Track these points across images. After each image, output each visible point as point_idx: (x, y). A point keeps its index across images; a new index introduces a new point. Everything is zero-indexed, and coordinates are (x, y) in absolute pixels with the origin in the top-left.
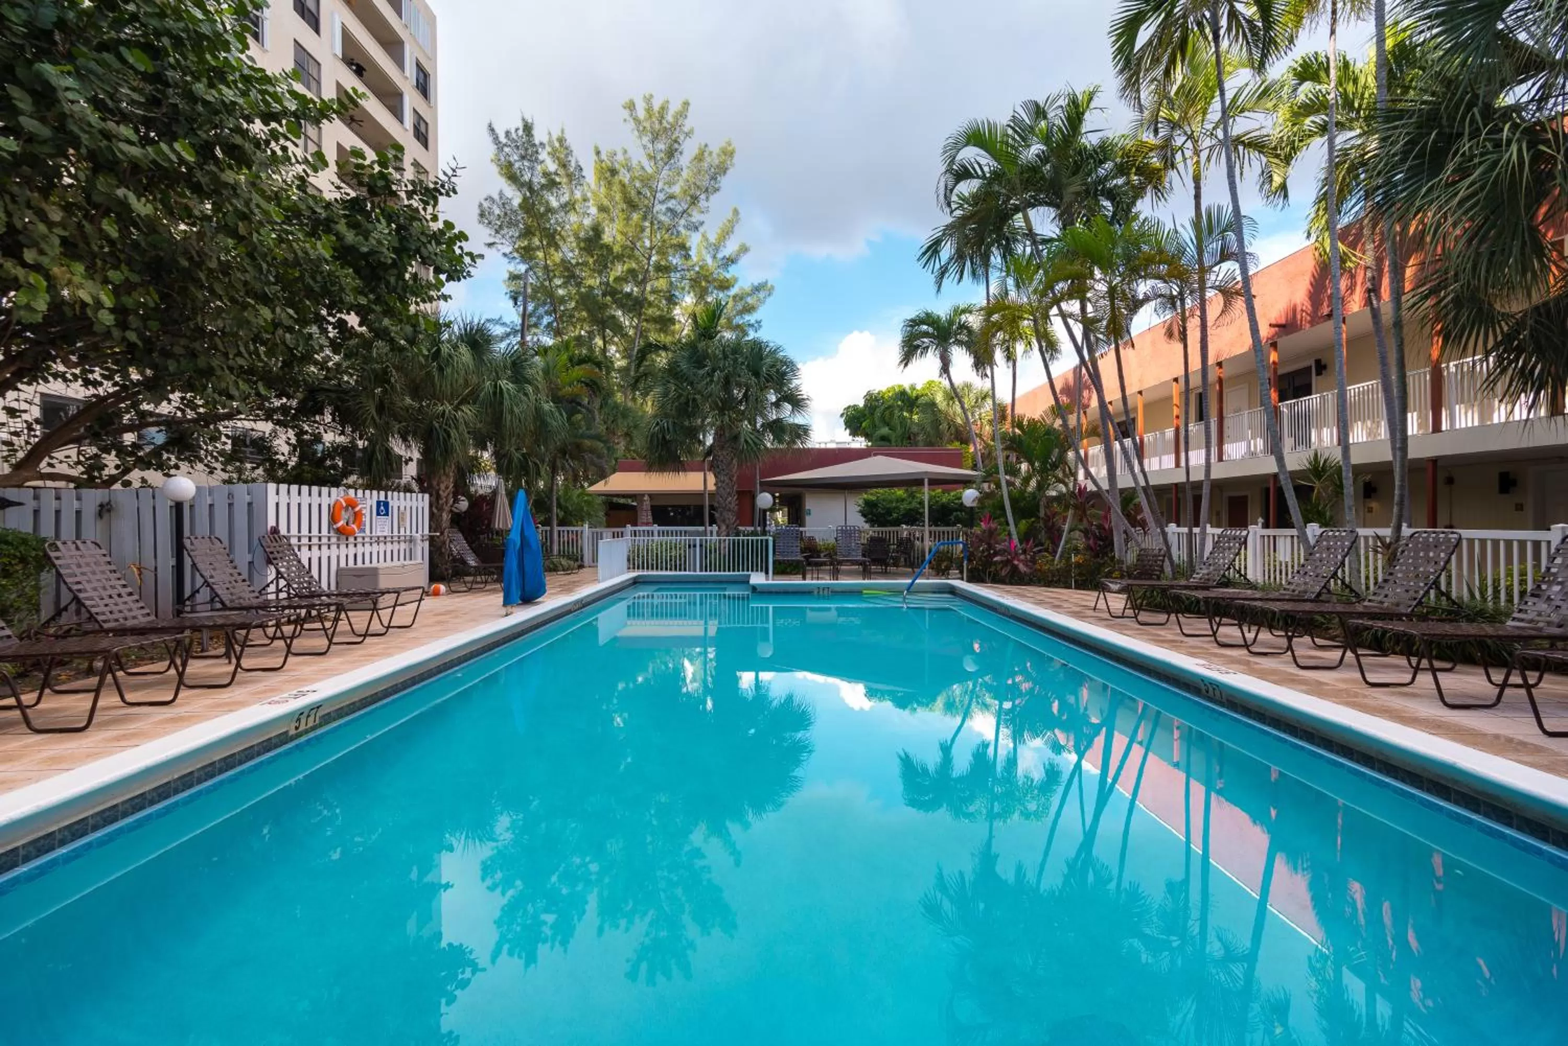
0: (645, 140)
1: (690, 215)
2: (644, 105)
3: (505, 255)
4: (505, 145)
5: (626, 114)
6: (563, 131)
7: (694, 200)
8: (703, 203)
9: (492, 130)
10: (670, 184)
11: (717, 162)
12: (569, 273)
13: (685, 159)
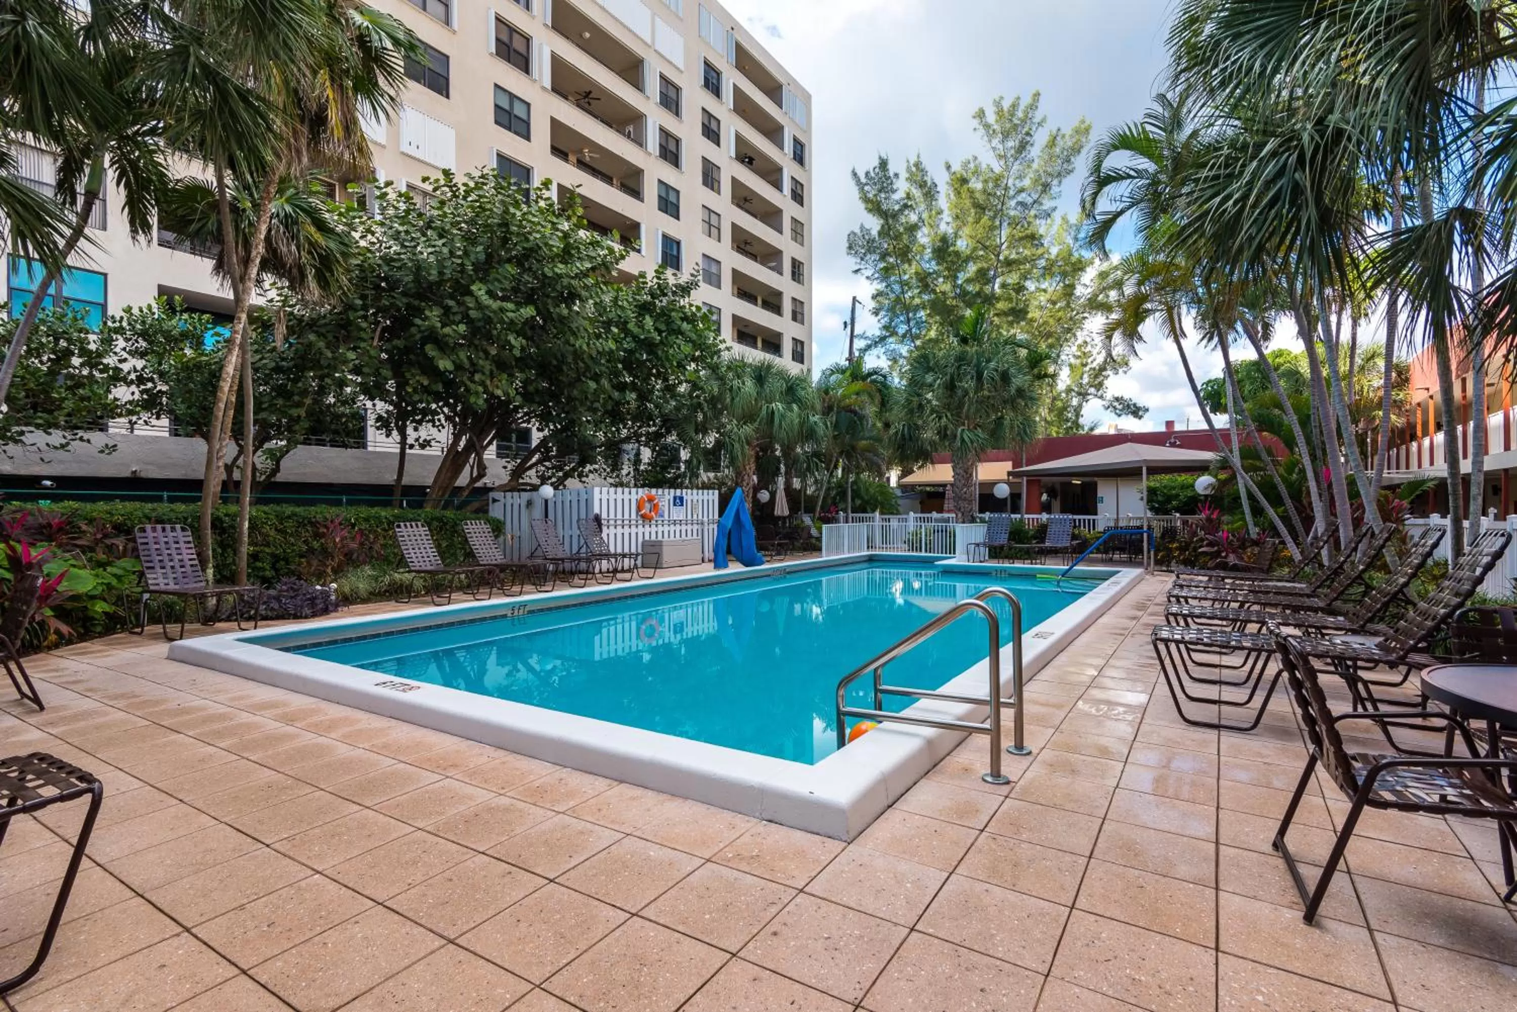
0: (995, 142)
1: (1041, 204)
2: (995, 109)
3: (868, 278)
4: (866, 184)
5: (975, 123)
6: (918, 157)
7: (1046, 187)
8: (1055, 189)
9: (855, 174)
10: (1020, 177)
11: (1070, 144)
12: (924, 281)
13: (1035, 151)
